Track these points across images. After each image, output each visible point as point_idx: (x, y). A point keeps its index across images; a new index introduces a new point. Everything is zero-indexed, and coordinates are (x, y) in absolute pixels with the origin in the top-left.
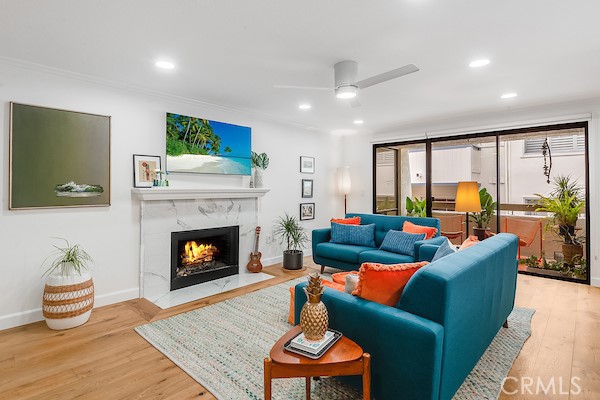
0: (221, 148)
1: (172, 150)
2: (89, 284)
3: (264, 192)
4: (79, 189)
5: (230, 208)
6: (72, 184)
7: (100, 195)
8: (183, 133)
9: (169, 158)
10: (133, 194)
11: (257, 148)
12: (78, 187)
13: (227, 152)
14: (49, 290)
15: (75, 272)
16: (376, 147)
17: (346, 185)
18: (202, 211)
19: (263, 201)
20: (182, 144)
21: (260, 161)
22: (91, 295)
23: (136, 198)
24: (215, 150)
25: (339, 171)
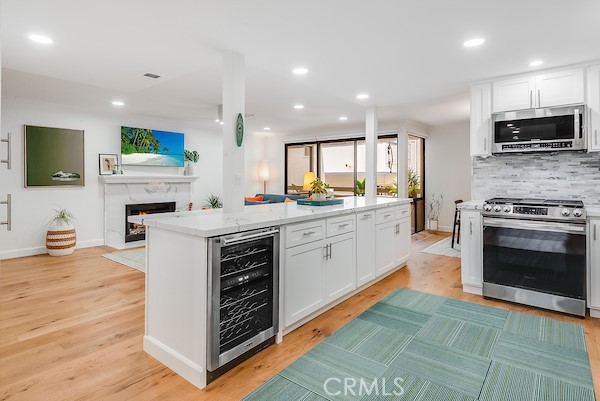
0: (161, 149)
1: (125, 151)
2: (73, 231)
3: (195, 178)
4: (65, 176)
5: (169, 190)
6: (61, 173)
7: (78, 179)
8: (133, 139)
9: (124, 156)
10: (99, 179)
11: (189, 147)
12: (65, 175)
13: (165, 151)
14: (50, 233)
15: (65, 224)
16: (287, 146)
17: (265, 174)
18: (147, 191)
19: (195, 185)
20: (133, 146)
21: (193, 157)
22: (74, 238)
23: (101, 182)
24: (156, 150)
25: (260, 162)
